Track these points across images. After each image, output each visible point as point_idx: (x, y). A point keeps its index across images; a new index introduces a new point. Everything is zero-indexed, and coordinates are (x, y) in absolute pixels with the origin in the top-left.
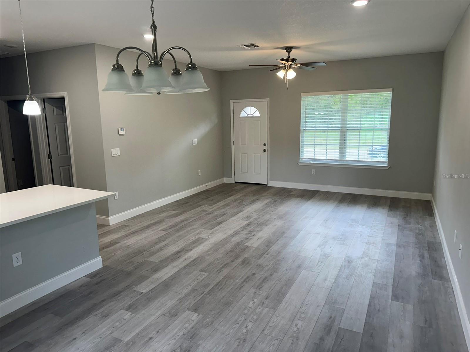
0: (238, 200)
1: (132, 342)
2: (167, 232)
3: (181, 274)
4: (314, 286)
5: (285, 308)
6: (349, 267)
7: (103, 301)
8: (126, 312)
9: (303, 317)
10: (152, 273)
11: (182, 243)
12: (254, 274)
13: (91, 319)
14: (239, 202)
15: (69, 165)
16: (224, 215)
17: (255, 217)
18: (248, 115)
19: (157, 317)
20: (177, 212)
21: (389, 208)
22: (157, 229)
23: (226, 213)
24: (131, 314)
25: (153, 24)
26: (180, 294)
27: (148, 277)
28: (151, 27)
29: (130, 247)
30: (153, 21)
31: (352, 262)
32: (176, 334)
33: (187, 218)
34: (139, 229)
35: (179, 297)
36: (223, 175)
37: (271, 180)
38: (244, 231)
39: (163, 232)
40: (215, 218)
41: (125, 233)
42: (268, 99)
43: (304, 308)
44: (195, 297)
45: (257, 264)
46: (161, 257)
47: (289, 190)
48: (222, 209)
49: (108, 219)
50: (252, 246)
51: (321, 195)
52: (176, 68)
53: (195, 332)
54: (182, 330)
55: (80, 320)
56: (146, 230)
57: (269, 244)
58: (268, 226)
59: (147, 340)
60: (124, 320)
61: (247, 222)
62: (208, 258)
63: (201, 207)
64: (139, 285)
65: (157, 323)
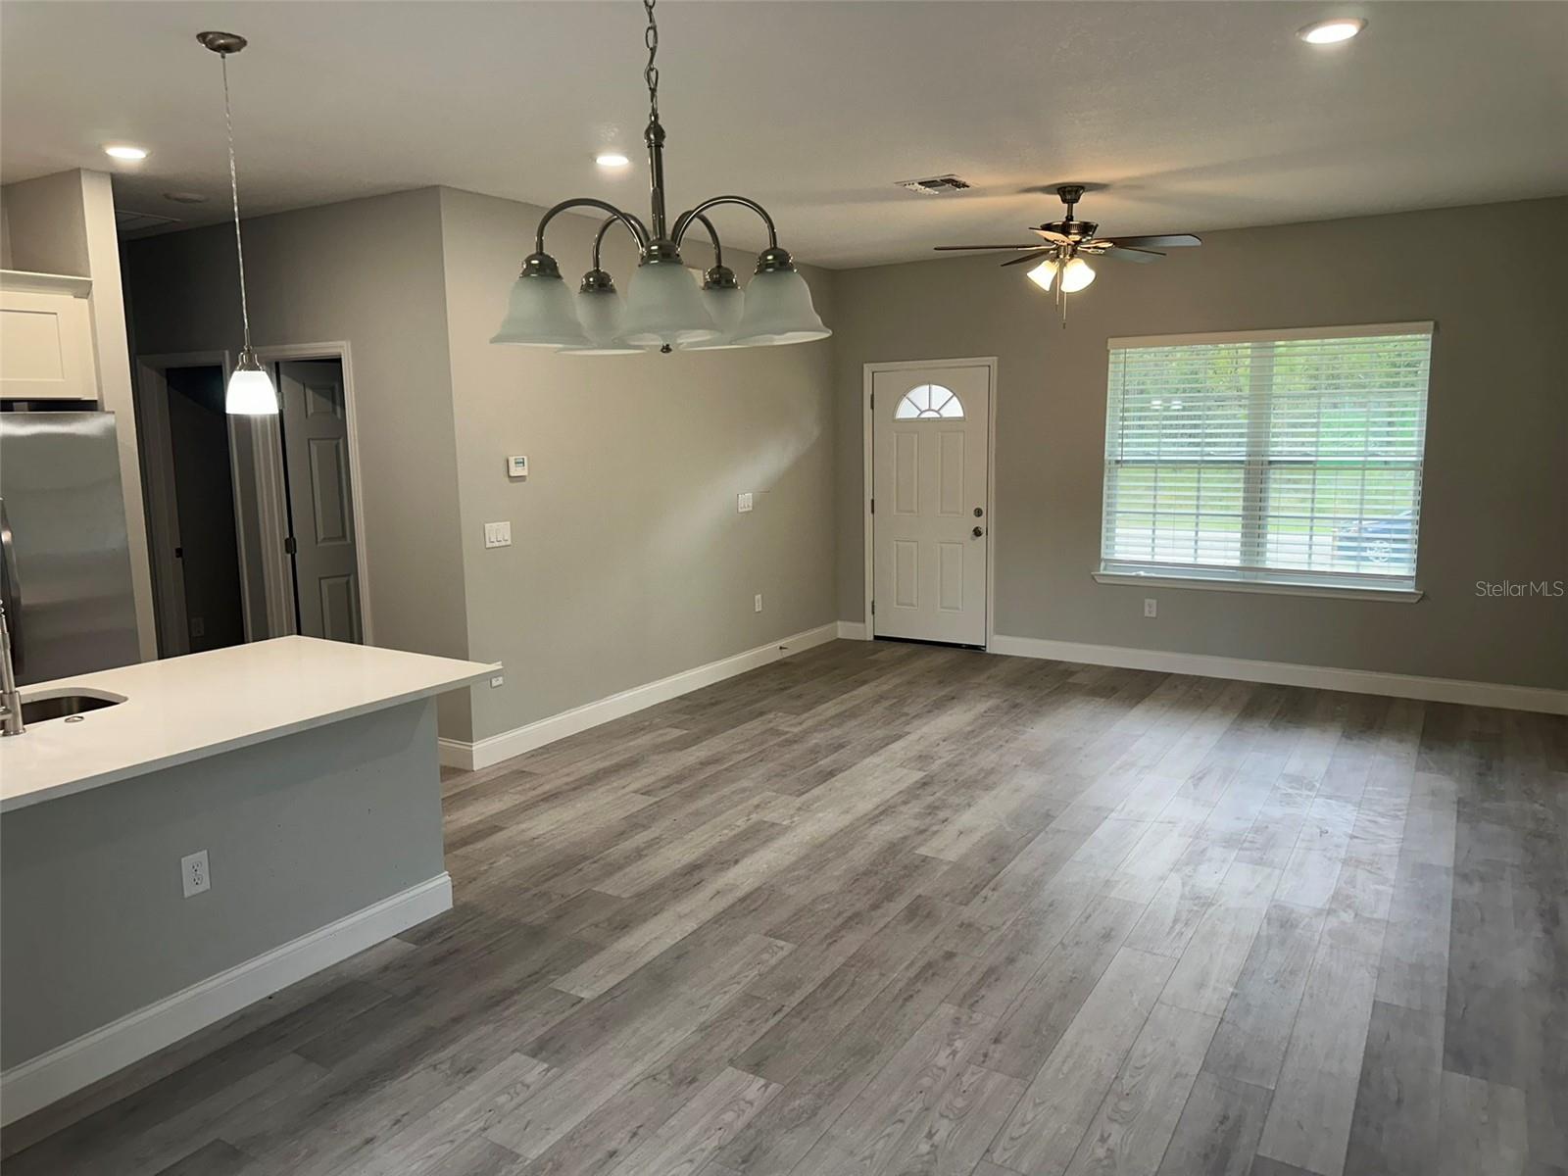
0: (887, 699)
1: (550, 1164)
2: (658, 799)
3: (705, 941)
4: (1162, 1003)
5: (1061, 1076)
6: (1283, 942)
7: (456, 1020)
8: (530, 1060)
9: (1125, 1112)
10: (611, 936)
11: (707, 836)
12: (950, 956)
13: (419, 1079)
14: (891, 705)
15: (349, 575)
16: (841, 746)
17: (948, 757)
18: (922, 412)
19: (631, 1082)
20: (686, 732)
21: (1422, 738)
22: (624, 787)
23: (849, 742)
24: (548, 1070)
25: (652, 122)
26: (704, 1009)
27: (600, 948)
28: (647, 133)
29: (540, 845)
30: (654, 113)
31: (1294, 926)
32: (695, 1143)
33: (719, 753)
34: (567, 784)
35: (702, 1019)
36: (836, 615)
37: (999, 631)
38: (910, 805)
39: (644, 797)
40: (813, 756)
41: (523, 798)
42: (993, 360)
43: (1127, 1082)
44: (752, 1021)
45: (959, 922)
46: (639, 881)
47: (1061, 667)
48: (833, 726)
50: (941, 857)
51: (1176, 687)
52: (719, 267)
53: (759, 1140)
54: (713, 1131)
55: (385, 1081)
56: (590, 790)
57: (998, 852)
58: (994, 792)
59: (599, 1161)
60: (525, 1088)
61: (920, 773)
62: (792, 891)
63: (763, 718)
64: (569, 971)
65: (631, 1103)
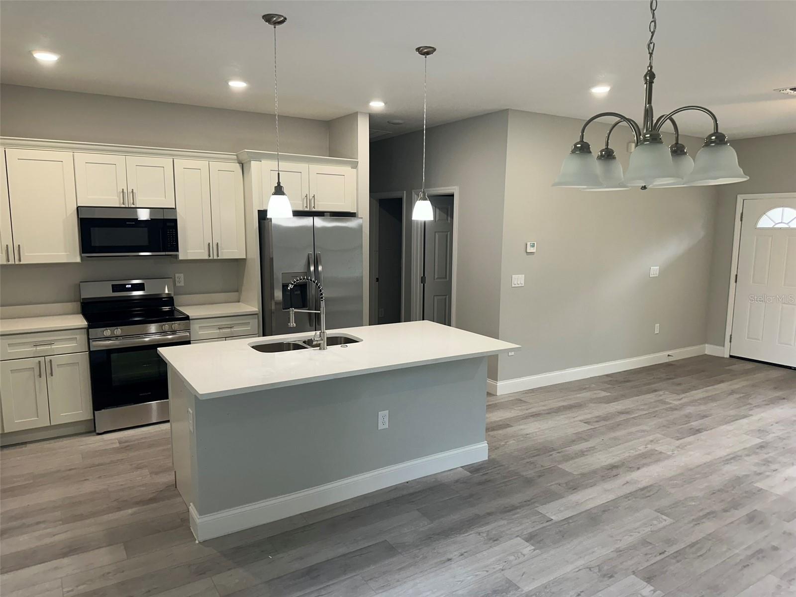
0: (737, 393)
2: (593, 427)
3: (620, 506)
7: (489, 514)
8: (525, 543)
10: (567, 492)
11: (621, 451)
12: (775, 548)
13: (471, 537)
14: (740, 397)
15: (447, 295)
16: (705, 416)
17: (779, 434)
18: (776, 224)
19: (577, 568)
20: (609, 394)
22: (574, 418)
23: (711, 415)
24: (534, 550)
25: (648, 71)
26: (619, 541)
27: (561, 497)
28: (645, 76)
29: (530, 438)
30: (651, 66)
33: (629, 408)
34: (543, 410)
35: (617, 546)
36: (705, 340)
38: (751, 457)
39: (585, 424)
40: (687, 419)
41: (521, 413)
44: (646, 555)
45: (783, 531)
46: (583, 467)
48: (700, 404)
49: (495, 384)
50: (772, 491)
52: (677, 143)
55: (457, 534)
60: (523, 556)
61: (758, 439)
62: (673, 491)
63: (656, 393)
64: (546, 504)
65: (578, 578)
